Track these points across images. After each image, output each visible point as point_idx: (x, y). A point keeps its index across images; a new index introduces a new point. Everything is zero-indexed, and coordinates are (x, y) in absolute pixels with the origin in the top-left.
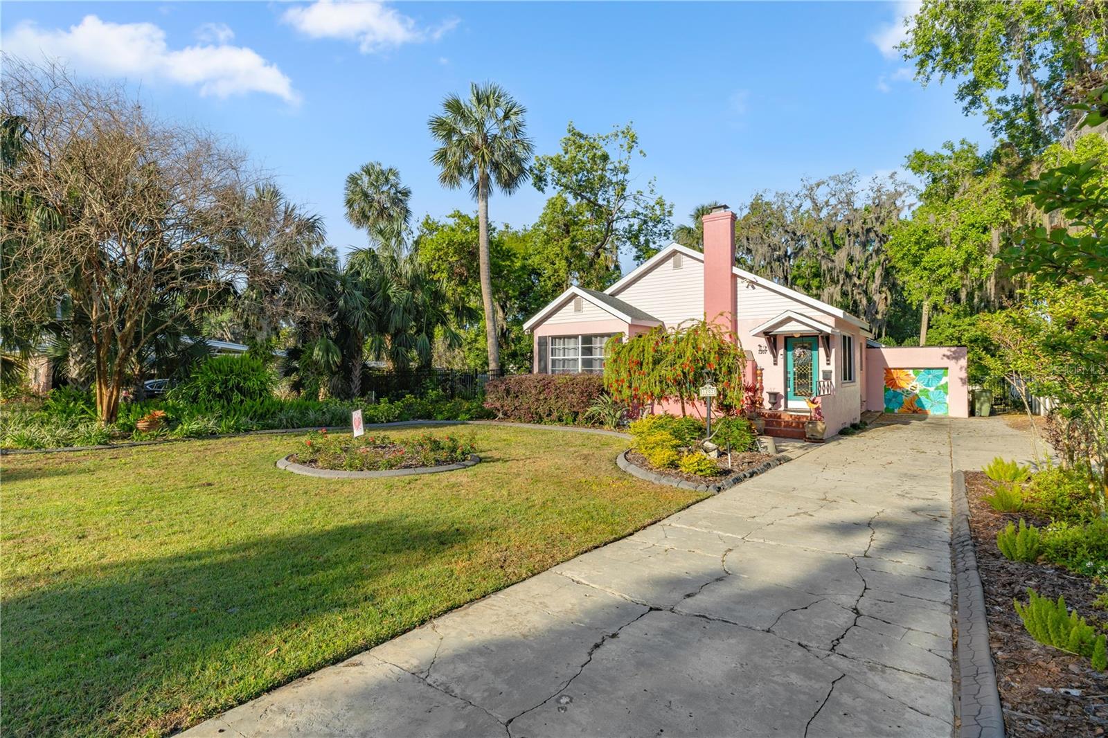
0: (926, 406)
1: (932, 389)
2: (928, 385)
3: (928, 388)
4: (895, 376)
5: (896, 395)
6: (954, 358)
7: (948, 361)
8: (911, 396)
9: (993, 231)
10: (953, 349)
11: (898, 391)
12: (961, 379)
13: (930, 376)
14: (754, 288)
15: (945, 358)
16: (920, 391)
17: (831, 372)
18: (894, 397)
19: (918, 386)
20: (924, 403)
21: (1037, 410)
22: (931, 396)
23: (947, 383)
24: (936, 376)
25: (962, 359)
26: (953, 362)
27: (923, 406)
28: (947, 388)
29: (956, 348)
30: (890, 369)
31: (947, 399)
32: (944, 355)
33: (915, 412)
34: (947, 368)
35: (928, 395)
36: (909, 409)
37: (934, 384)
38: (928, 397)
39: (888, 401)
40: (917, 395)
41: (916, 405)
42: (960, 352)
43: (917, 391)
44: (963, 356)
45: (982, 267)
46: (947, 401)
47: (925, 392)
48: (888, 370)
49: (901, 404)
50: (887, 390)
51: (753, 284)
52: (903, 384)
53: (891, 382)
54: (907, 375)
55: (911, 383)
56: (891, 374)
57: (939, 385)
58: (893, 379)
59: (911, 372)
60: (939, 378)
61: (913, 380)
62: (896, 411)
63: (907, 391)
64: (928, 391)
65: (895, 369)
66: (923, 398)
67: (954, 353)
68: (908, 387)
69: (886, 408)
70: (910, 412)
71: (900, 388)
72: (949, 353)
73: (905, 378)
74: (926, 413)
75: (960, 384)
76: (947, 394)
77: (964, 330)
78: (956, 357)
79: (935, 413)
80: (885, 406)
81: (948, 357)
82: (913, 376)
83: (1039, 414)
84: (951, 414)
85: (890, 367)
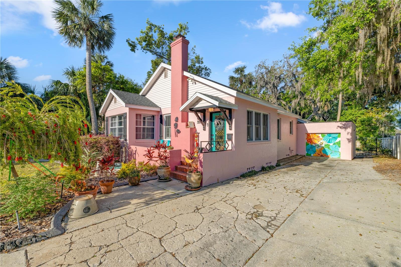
0: (328, 153)
1: (331, 144)
2: (329, 142)
3: (330, 144)
4: (312, 137)
5: (312, 147)
6: (344, 128)
7: (340, 129)
8: (320, 148)
9: (360, 31)
10: (343, 123)
11: (313, 145)
12: (348, 139)
13: (331, 138)
14: (195, 83)
15: (339, 128)
16: (325, 145)
17: (232, 135)
18: (311, 148)
19: (324, 143)
20: (327, 151)
21: (395, 156)
22: (331, 148)
23: (340, 141)
24: (334, 138)
25: (349, 129)
26: (343, 130)
27: (326, 153)
28: (340, 144)
29: (345, 122)
30: (309, 134)
31: (340, 150)
32: (338, 126)
33: (322, 156)
34: (340, 133)
35: (329, 147)
36: (319, 154)
37: (333, 142)
38: (329, 148)
39: (308, 150)
40: (323, 147)
41: (322, 153)
42: (348, 125)
43: (323, 145)
44: (349, 127)
45: (351, 60)
46: (340, 151)
47: (328, 146)
48: (308, 135)
49: (315, 152)
50: (307, 144)
51: (195, 81)
52: (316, 141)
53: (310, 140)
54: (318, 137)
55: (321, 141)
56: (310, 136)
57: (335, 142)
58: (311, 139)
59: (320, 135)
60: (335, 138)
61: (321, 139)
62: (312, 155)
63: (318, 145)
64: (329, 145)
65: (312, 134)
66: (326, 149)
67: (344, 125)
68: (319, 143)
69: (307, 154)
70: (319, 156)
71: (314, 143)
72: (341, 125)
73: (317, 138)
74: (328, 157)
75: (347, 142)
76: (340, 147)
77: (359, 116)
78: (345, 127)
79: (333, 157)
80: (306, 153)
81: (341, 127)
82: (321, 137)
83: (397, 158)
84: (342, 158)
85: (309, 132)
